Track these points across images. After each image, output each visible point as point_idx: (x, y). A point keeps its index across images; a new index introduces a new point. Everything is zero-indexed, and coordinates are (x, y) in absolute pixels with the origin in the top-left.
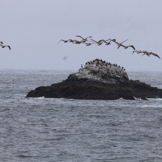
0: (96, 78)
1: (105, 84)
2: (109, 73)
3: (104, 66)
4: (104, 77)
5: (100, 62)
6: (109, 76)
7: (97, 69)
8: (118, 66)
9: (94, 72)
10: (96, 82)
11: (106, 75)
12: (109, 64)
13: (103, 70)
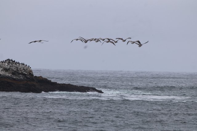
0: (7, 74)
1: (14, 79)
2: (18, 70)
3: (14, 65)
4: (14, 73)
5: (11, 61)
6: (18, 72)
7: (8, 67)
8: (25, 64)
9: (6, 70)
10: (8, 77)
11: (16, 72)
12: (18, 63)
13: (13, 68)
